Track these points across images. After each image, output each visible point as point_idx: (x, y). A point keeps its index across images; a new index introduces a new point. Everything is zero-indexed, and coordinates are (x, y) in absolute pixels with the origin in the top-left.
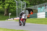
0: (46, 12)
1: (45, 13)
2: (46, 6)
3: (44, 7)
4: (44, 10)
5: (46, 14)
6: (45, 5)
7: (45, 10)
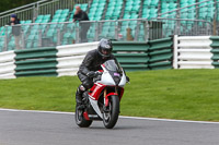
0: (16, 50)
1: (15, 55)
2: (17, 21)
3: (10, 28)
4: (9, 39)
5: (17, 60)
6: (12, 19)
7: (13, 43)
